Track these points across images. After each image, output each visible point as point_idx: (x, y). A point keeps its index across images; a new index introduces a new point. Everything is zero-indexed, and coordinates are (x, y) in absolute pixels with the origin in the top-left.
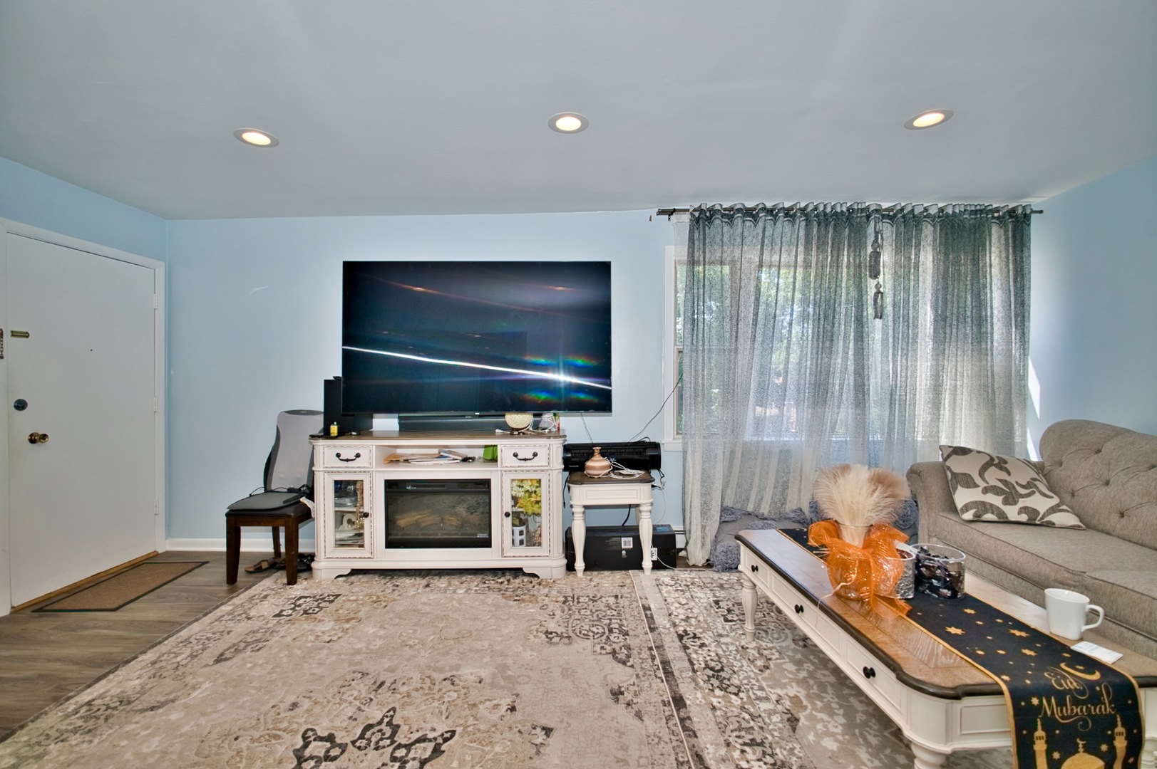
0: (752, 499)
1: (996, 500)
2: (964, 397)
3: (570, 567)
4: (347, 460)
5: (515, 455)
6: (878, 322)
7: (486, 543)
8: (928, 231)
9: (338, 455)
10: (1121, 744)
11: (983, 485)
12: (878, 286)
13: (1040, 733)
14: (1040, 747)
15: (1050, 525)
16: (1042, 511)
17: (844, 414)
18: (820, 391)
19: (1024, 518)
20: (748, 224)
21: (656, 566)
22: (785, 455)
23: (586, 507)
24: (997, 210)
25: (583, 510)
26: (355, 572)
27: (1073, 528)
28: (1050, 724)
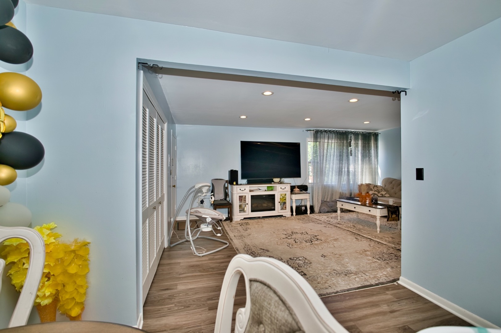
0: (326, 198)
1: (376, 193)
2: (367, 173)
3: (292, 215)
4: (243, 191)
5: (281, 188)
6: (351, 157)
7: (274, 210)
8: (360, 137)
9: (240, 189)
10: (397, 213)
11: (374, 190)
12: (351, 149)
13: (390, 212)
14: (390, 214)
15: (385, 197)
16: (384, 194)
17: (345, 178)
18: (340, 172)
19: (381, 196)
20: (325, 134)
21: (310, 213)
22: (332, 187)
23: (296, 200)
24: (372, 133)
25: (295, 201)
26: (245, 218)
27: (389, 197)
28: (391, 211)
